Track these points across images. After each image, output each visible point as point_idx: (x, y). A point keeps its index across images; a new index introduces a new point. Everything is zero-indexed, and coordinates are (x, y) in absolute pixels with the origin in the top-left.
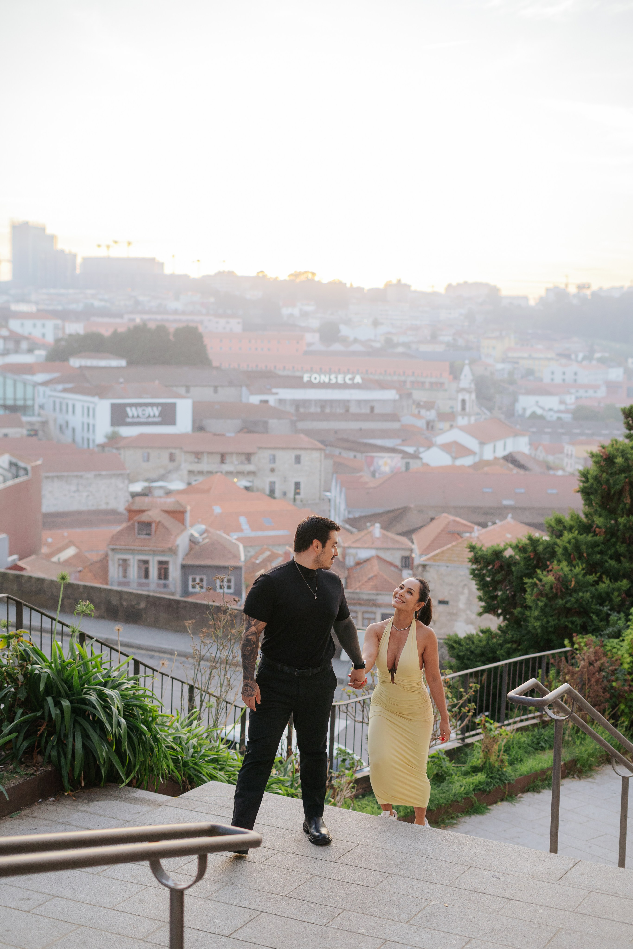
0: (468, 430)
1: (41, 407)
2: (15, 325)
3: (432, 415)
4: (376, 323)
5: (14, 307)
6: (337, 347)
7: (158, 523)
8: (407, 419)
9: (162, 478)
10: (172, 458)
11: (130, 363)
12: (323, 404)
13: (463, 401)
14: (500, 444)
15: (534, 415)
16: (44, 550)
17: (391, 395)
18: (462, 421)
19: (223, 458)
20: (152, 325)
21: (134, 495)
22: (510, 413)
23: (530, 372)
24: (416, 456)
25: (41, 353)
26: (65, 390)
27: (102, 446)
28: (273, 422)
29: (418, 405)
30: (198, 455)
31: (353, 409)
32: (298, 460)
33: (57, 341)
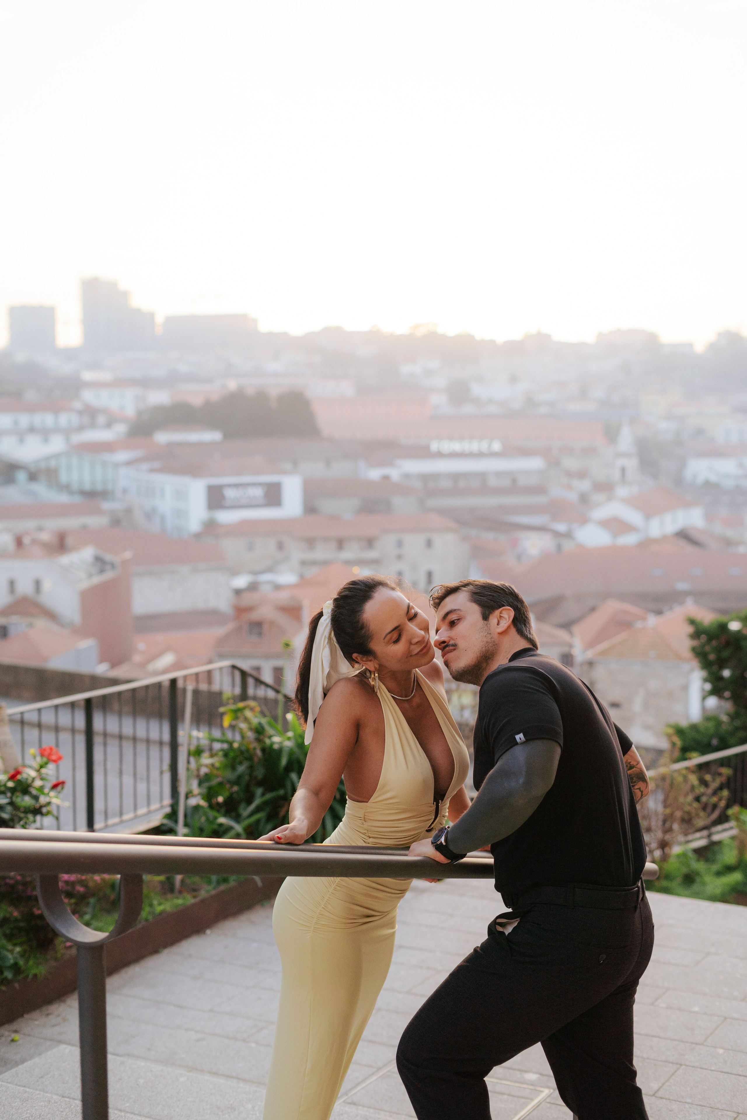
0: (631, 502)
1: (125, 491)
2: (89, 396)
3: (585, 485)
4: (514, 379)
5: (88, 376)
6: (468, 409)
7: (272, 623)
8: (556, 492)
9: (270, 570)
10: (280, 546)
11: (228, 436)
12: (456, 477)
13: (623, 470)
14: (668, 518)
15: (707, 484)
16: (137, 658)
17: (535, 463)
18: (622, 492)
19: (340, 544)
20: (250, 391)
21: (238, 592)
22: (679, 480)
23: (699, 432)
24: (568, 535)
25: (120, 429)
26: (152, 470)
27: (198, 536)
28: (398, 501)
29: (569, 474)
30: (311, 542)
31: (492, 482)
32: (429, 544)
33: (140, 413)
